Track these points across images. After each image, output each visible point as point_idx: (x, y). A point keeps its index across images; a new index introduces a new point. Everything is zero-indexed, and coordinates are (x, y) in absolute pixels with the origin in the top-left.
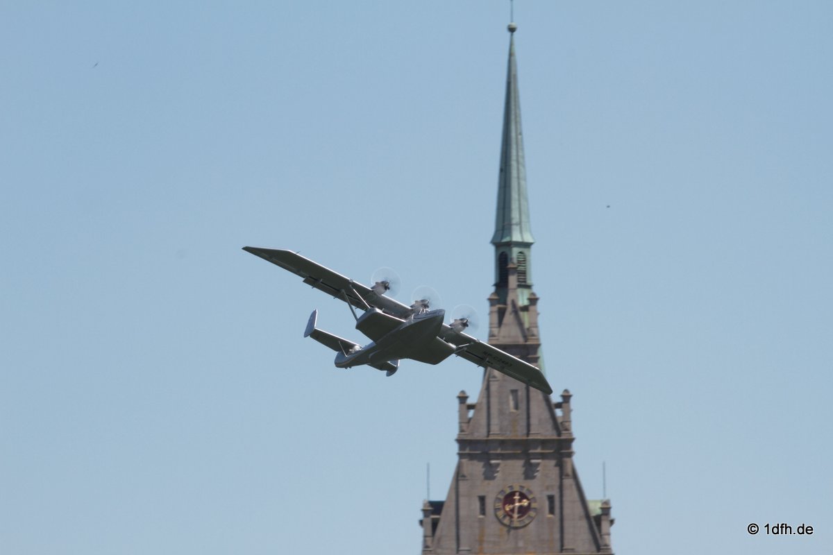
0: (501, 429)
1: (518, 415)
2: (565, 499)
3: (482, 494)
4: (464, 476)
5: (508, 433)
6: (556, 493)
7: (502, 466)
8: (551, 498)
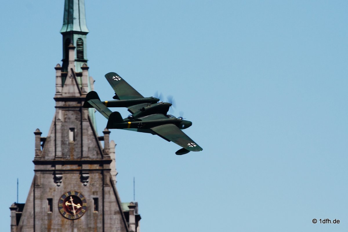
0: (63, 154)
1: (75, 145)
2: (105, 200)
3: (50, 197)
4: (38, 186)
5: (68, 157)
6: (99, 196)
7: (63, 178)
8: (96, 200)
